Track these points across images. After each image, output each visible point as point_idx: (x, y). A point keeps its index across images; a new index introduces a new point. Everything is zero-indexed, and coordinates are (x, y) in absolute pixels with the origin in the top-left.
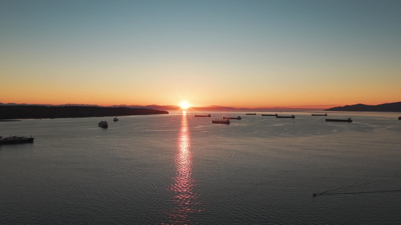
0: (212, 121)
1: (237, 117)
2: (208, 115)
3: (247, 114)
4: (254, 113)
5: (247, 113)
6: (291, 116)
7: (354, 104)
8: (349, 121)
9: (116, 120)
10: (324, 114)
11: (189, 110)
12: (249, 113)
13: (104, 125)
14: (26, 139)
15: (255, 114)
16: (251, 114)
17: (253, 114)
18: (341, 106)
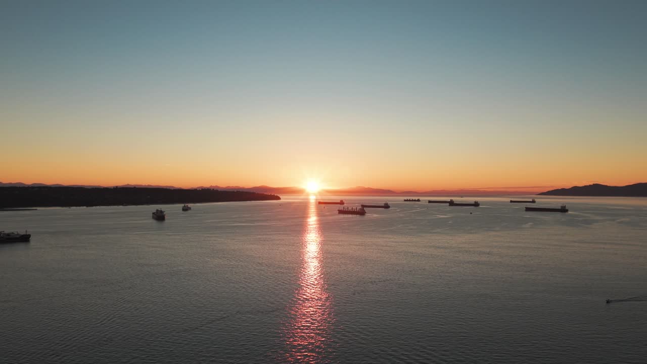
0: (339, 210)
1: (383, 205)
2: (339, 201)
3: (405, 200)
4: (416, 198)
5: (406, 198)
6: (474, 203)
7: (588, 184)
8: (563, 210)
9: (185, 209)
10: (531, 200)
11: (320, 193)
12: (408, 198)
13: (159, 217)
14: (18, 236)
15: (419, 200)
16: (413, 200)
17: (415, 200)
18: (566, 188)
